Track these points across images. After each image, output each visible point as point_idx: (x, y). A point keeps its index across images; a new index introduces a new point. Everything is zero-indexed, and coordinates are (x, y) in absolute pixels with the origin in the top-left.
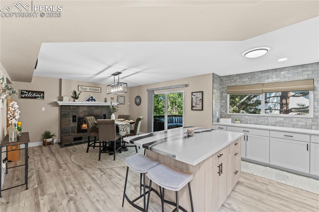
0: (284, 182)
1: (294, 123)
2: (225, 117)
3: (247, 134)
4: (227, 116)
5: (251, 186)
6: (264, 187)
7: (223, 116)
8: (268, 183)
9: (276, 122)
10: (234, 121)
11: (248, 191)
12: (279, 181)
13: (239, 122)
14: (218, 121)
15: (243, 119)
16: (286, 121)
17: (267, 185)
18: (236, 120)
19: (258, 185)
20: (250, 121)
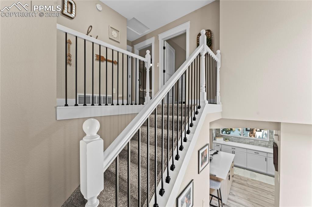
0: (254, 179)
1: (260, 143)
2: (219, 137)
3: (234, 150)
4: (220, 136)
5: (239, 182)
6: (245, 183)
7: (218, 135)
8: (247, 180)
9: (250, 142)
10: (225, 140)
11: (238, 185)
12: (252, 178)
13: (228, 140)
14: (215, 139)
15: (230, 139)
16: (255, 142)
17: (247, 181)
18: (226, 139)
19: (243, 182)
20: (235, 140)
